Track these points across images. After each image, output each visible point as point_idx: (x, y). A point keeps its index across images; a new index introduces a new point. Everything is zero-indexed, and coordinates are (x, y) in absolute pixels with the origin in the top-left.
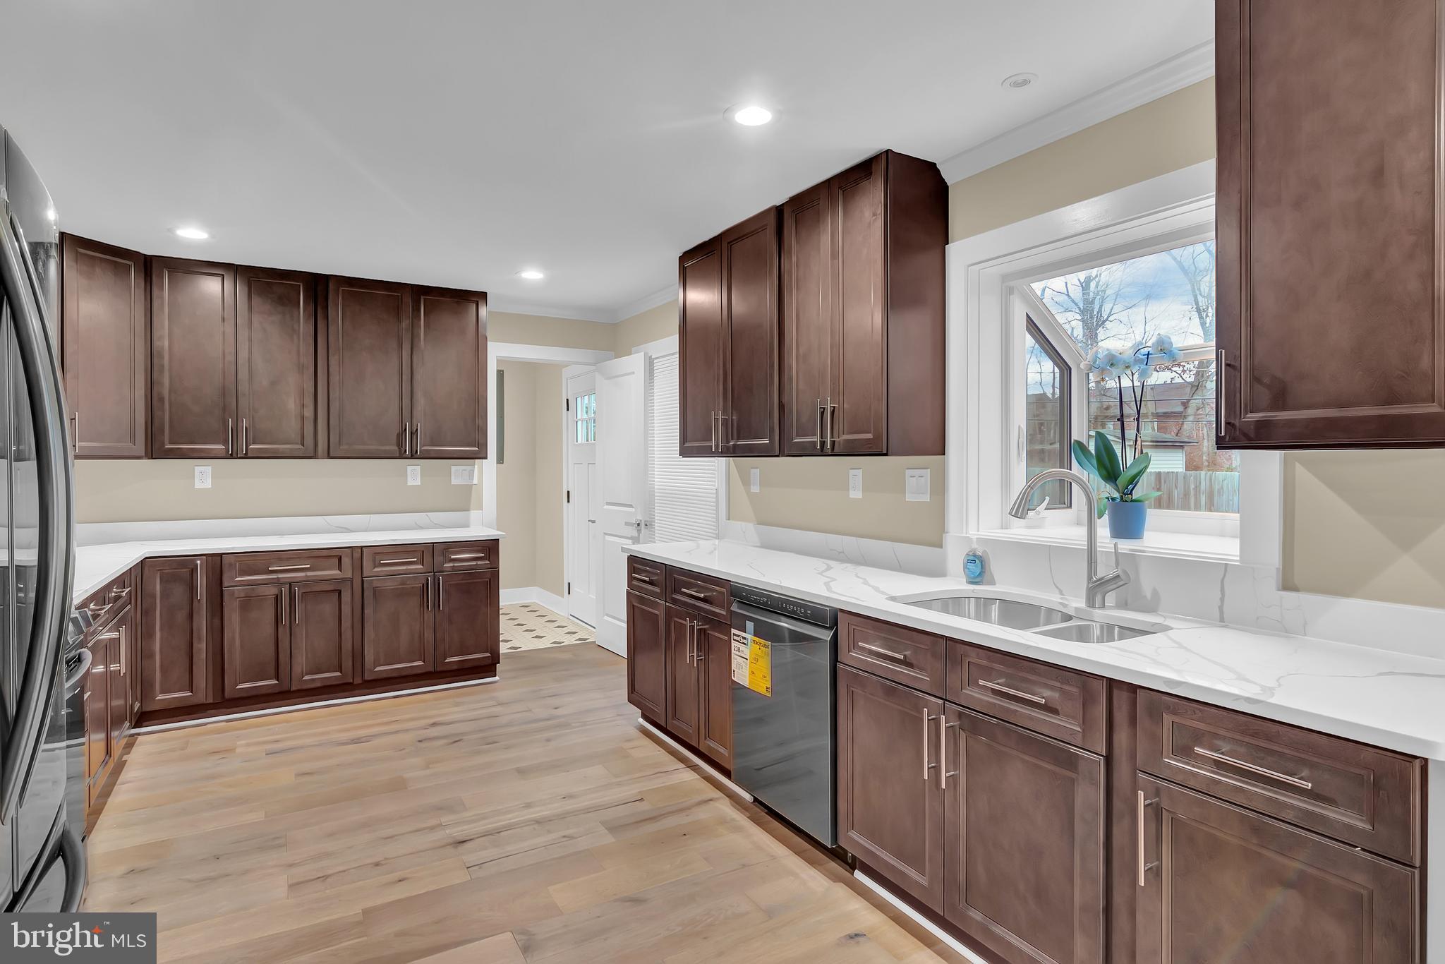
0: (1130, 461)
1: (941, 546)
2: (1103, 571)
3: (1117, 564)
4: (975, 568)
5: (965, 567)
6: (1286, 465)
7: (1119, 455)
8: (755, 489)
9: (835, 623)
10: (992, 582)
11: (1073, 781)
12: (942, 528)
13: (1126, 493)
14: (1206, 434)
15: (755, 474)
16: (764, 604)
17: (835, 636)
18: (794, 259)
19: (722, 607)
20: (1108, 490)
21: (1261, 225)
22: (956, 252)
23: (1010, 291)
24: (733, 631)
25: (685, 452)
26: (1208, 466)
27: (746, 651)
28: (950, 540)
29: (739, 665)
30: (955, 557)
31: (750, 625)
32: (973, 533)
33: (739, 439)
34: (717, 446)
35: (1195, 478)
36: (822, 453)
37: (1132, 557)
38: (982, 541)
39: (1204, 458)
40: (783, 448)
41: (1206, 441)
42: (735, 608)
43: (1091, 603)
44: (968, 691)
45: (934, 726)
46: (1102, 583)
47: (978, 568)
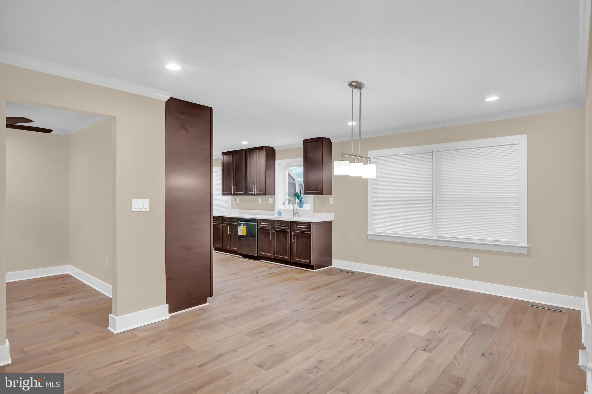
1: (274, 211)
2: (295, 212)
4: (279, 213)
6: (314, 197)
7: (300, 195)
8: (238, 202)
9: (257, 221)
11: (287, 234)
12: (274, 208)
13: (301, 201)
15: (238, 199)
16: (245, 220)
17: (257, 224)
18: (249, 160)
19: (236, 222)
21: (307, 155)
23: (285, 169)
24: (239, 226)
25: (223, 194)
27: (241, 229)
29: (240, 232)
30: (276, 211)
31: (242, 224)
32: (279, 208)
33: (237, 192)
34: (232, 193)
36: (254, 195)
40: (247, 194)
42: (239, 222)
43: (294, 216)
44: (276, 227)
45: (272, 232)
46: (295, 213)
47: (280, 213)
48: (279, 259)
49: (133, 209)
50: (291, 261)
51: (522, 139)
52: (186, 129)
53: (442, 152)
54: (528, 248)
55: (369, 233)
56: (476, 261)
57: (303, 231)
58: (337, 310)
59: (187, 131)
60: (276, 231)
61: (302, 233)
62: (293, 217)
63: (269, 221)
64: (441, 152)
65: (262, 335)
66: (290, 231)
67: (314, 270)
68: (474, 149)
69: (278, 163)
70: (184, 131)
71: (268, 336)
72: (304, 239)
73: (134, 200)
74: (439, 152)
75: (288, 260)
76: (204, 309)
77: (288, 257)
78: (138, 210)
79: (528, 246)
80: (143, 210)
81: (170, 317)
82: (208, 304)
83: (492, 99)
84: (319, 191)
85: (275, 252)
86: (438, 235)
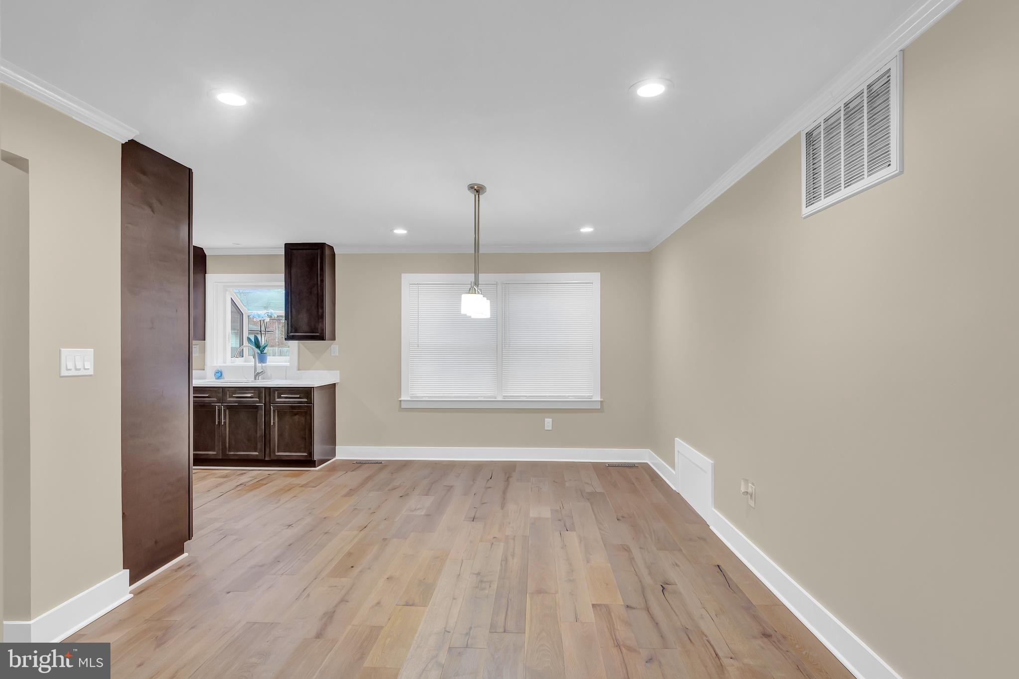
0: (263, 343)
2: (258, 371)
3: (262, 369)
5: (215, 375)
6: (299, 344)
7: (260, 341)
10: (224, 379)
11: (257, 411)
12: (204, 364)
13: (262, 352)
14: (277, 326)
20: (257, 351)
21: (293, 271)
22: (208, 276)
23: (226, 291)
26: (279, 345)
28: (207, 368)
32: (215, 365)
35: (273, 351)
37: (265, 367)
38: (220, 367)
39: (276, 340)
41: (277, 330)
43: (255, 379)
44: (229, 399)
45: (220, 411)
46: (258, 374)
47: (219, 374)
48: (236, 458)
49: (64, 373)
50: (266, 459)
51: (595, 277)
52: (151, 206)
53: (510, 285)
54: (601, 402)
55: (402, 399)
56: (548, 423)
57: (294, 402)
58: (423, 513)
59: (153, 211)
60: (230, 408)
61: (292, 407)
62: (253, 379)
63: (211, 389)
64: (508, 285)
65: (356, 571)
66: (265, 404)
67: (315, 467)
68: (546, 285)
69: (212, 279)
70: (148, 210)
71: (369, 568)
72: (296, 417)
73: (64, 351)
74: (506, 285)
75: (260, 458)
76: (189, 565)
77: (260, 451)
78: (73, 373)
79: (602, 400)
80: (82, 373)
81: (132, 596)
82: (185, 555)
83: (587, 230)
84: (318, 334)
85: (227, 445)
86: (504, 395)
